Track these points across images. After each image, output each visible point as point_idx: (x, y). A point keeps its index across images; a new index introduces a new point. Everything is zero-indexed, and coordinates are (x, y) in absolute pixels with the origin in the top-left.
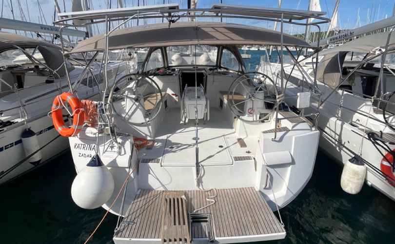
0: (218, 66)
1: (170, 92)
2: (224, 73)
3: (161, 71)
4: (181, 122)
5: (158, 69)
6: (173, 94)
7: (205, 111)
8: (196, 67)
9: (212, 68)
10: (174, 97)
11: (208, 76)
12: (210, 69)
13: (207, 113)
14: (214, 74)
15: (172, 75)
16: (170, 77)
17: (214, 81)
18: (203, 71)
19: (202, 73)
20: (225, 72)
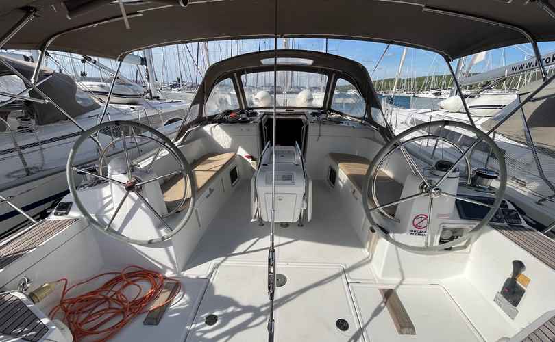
0: (327, 108)
1: (242, 152)
2: (338, 121)
3: (233, 115)
4: (253, 220)
5: (229, 112)
6: (247, 157)
7: (303, 206)
8: (290, 109)
9: (316, 111)
10: (250, 161)
11: (310, 125)
12: (314, 114)
13: (306, 211)
14: (320, 122)
15: (249, 121)
16: (244, 127)
17: (320, 136)
18: (301, 117)
19: (300, 120)
20: (338, 118)
